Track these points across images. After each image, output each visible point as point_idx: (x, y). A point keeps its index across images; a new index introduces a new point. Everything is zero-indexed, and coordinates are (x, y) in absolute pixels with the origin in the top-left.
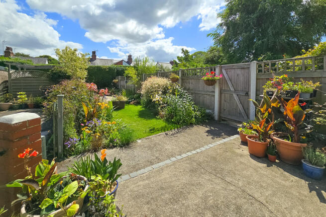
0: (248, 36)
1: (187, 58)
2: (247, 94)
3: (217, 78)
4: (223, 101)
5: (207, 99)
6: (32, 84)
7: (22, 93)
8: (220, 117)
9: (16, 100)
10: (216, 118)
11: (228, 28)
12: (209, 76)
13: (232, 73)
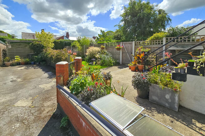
0: (134, 28)
1: (104, 35)
2: (132, 53)
3: (121, 47)
4: (123, 57)
5: (117, 56)
6: (21, 51)
7: (17, 56)
8: (122, 63)
9: (14, 60)
10: (121, 63)
11: (125, 23)
12: (118, 47)
13: (127, 45)
